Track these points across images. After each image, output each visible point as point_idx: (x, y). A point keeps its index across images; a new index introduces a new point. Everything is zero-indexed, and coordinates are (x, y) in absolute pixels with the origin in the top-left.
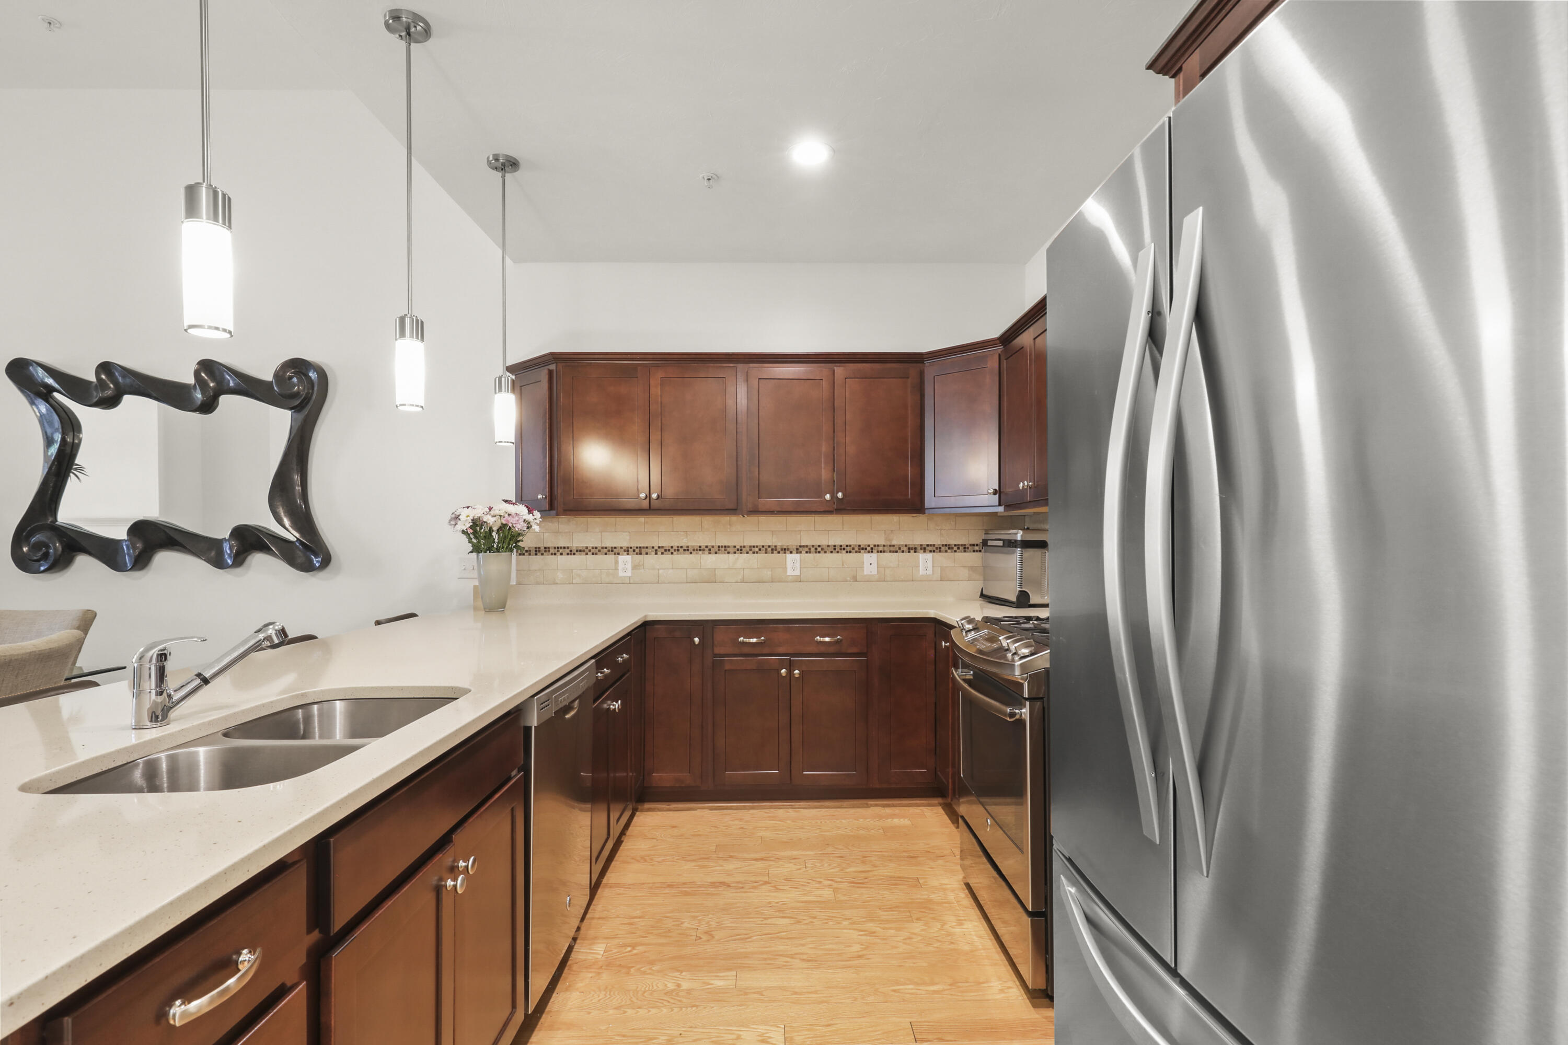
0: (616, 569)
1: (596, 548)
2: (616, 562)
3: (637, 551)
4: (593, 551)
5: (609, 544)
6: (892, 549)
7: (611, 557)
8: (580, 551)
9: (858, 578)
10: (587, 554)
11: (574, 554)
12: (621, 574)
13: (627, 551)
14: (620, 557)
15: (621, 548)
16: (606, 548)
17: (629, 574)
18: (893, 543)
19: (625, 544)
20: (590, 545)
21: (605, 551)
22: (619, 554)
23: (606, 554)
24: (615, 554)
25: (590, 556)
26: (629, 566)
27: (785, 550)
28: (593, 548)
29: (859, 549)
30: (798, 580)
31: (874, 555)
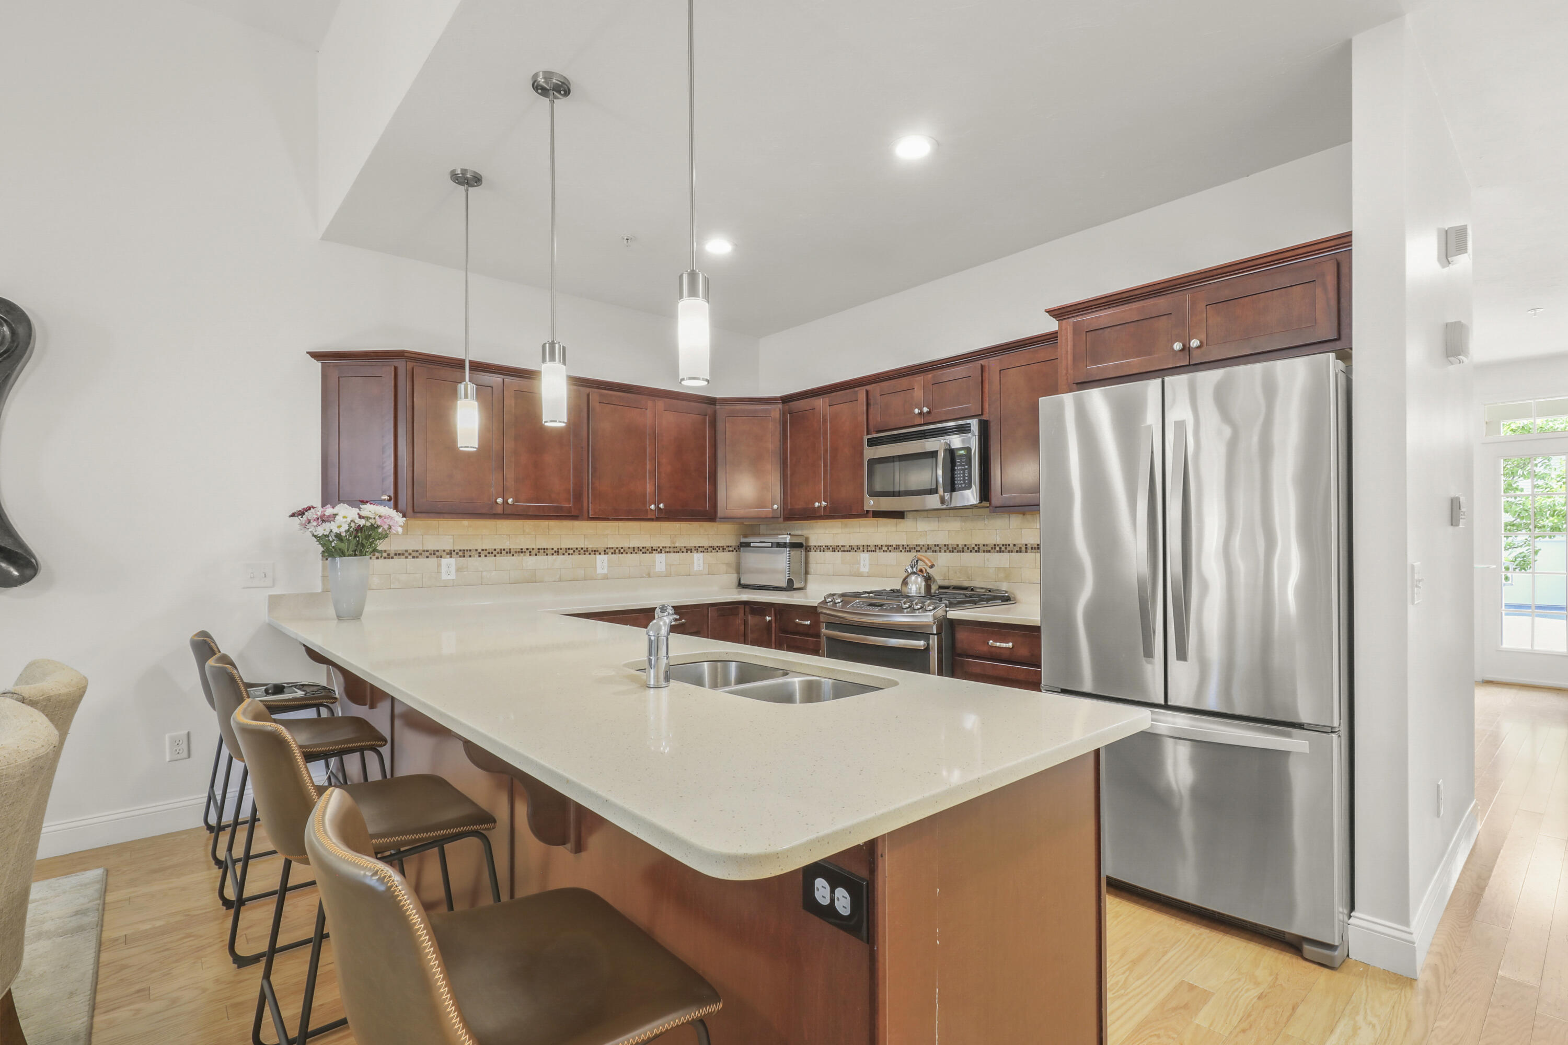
0: (439, 572)
1: (417, 551)
2: (439, 565)
3: (461, 553)
4: (414, 554)
5: (431, 547)
6: (675, 550)
7: (433, 560)
8: (399, 554)
9: (651, 575)
10: (407, 557)
11: (392, 558)
12: (444, 577)
13: (450, 554)
14: (442, 559)
15: (444, 551)
16: (427, 551)
17: (453, 576)
18: (676, 545)
19: (448, 547)
20: (410, 548)
21: (427, 554)
22: (441, 557)
23: (427, 557)
24: (437, 557)
25: (410, 559)
26: (453, 569)
27: (595, 552)
28: (413, 551)
29: (652, 550)
30: (605, 577)
31: (663, 555)
